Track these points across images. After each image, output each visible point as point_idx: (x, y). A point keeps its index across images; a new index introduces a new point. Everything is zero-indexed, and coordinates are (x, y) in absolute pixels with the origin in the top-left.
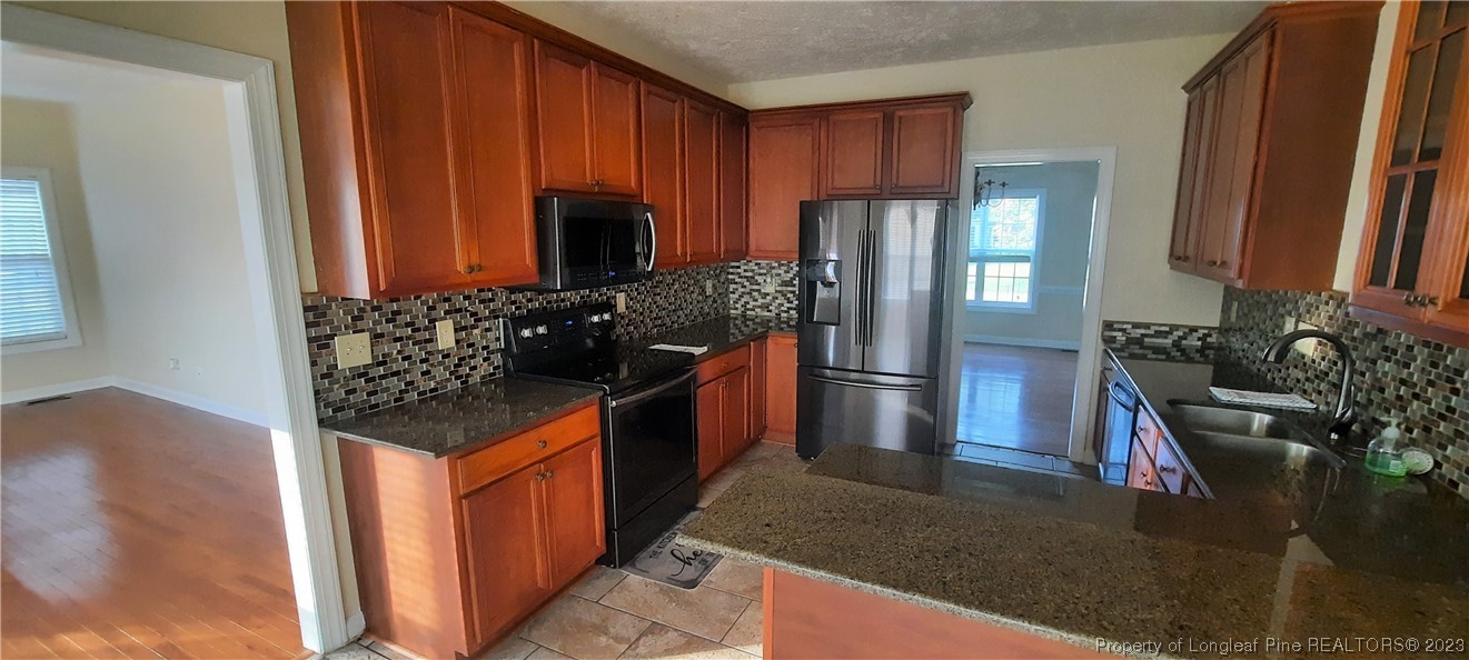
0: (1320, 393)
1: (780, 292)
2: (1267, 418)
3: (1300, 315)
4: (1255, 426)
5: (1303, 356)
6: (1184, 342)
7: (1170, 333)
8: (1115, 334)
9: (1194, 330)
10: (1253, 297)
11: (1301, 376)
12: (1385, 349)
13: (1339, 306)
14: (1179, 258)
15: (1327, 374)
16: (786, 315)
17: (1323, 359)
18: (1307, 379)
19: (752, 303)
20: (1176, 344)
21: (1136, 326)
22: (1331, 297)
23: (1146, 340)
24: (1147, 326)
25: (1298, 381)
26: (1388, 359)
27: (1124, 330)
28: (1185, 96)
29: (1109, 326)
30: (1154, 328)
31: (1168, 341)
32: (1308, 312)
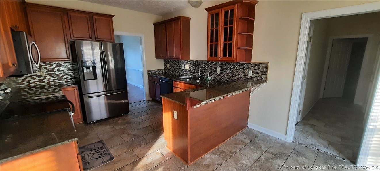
0: (191, 74)
1: (47, 74)
2: (189, 79)
3: (184, 64)
4: (188, 81)
5: (187, 70)
6: (160, 72)
7: (158, 71)
8: (149, 73)
9: (161, 70)
10: (172, 63)
11: (187, 73)
12: (201, 66)
13: (192, 62)
14: (157, 57)
15: (192, 72)
16: (53, 82)
17: (191, 69)
18: (188, 73)
19: (33, 81)
20: (159, 73)
21: (153, 71)
22: (190, 61)
23: (154, 73)
24: (154, 70)
25: (187, 74)
26: (202, 67)
27: (151, 72)
28: (153, 26)
29: (148, 71)
30: (155, 71)
31: (157, 73)
32: (186, 63)
